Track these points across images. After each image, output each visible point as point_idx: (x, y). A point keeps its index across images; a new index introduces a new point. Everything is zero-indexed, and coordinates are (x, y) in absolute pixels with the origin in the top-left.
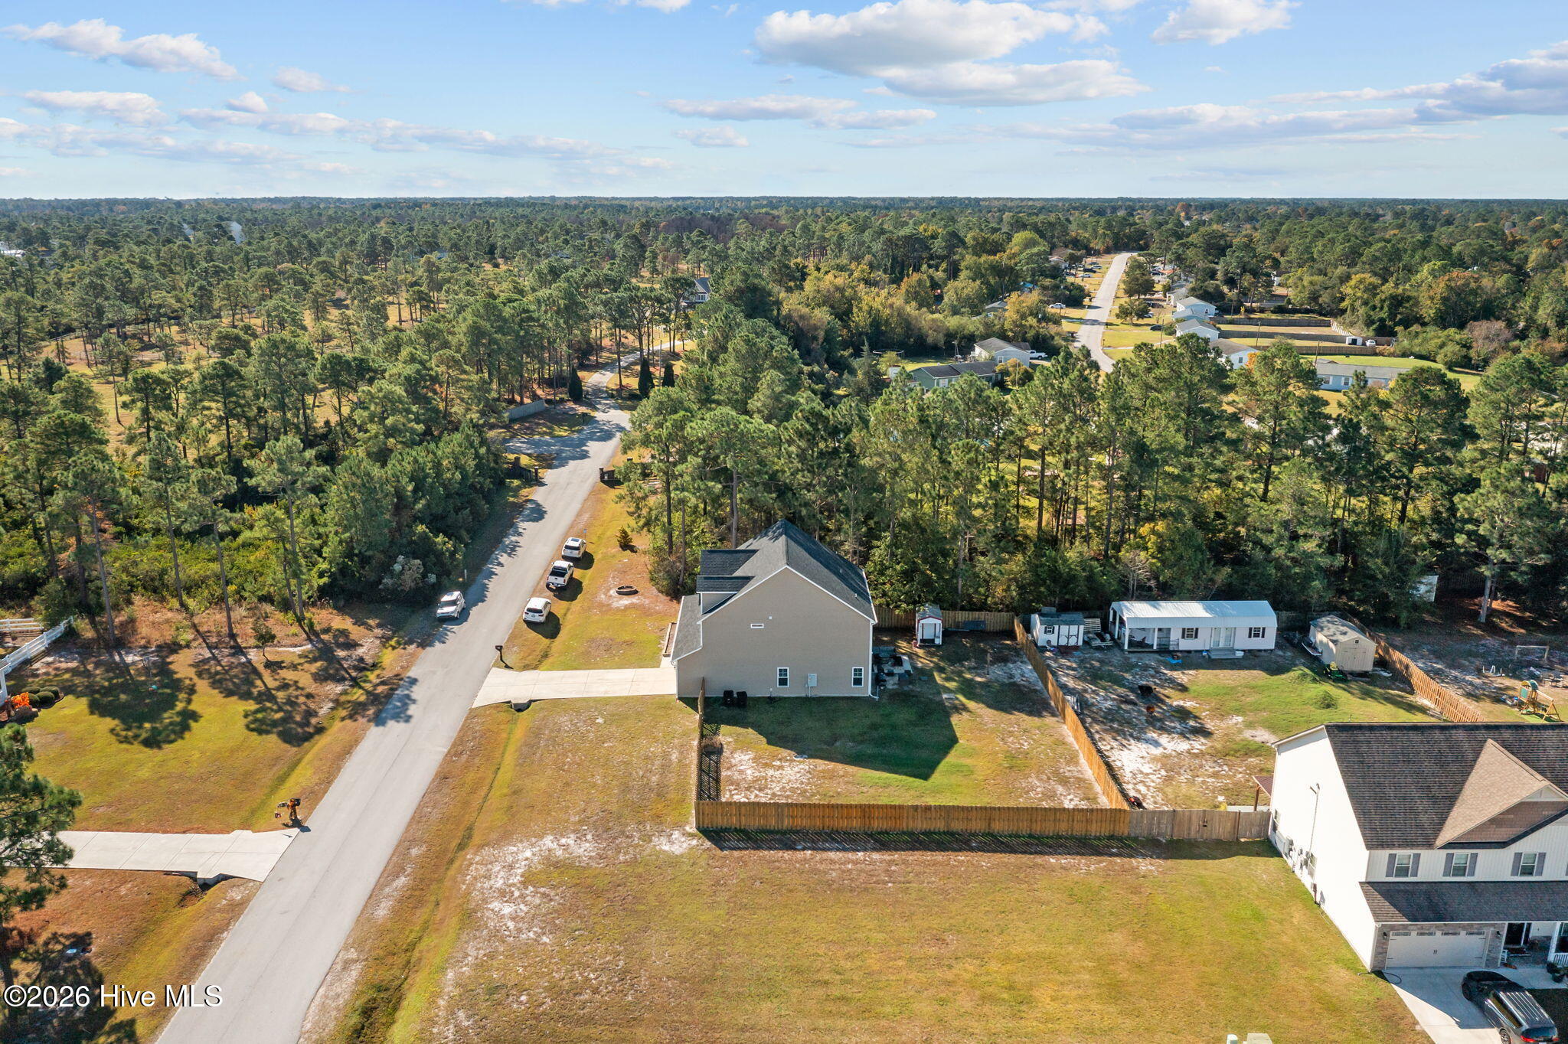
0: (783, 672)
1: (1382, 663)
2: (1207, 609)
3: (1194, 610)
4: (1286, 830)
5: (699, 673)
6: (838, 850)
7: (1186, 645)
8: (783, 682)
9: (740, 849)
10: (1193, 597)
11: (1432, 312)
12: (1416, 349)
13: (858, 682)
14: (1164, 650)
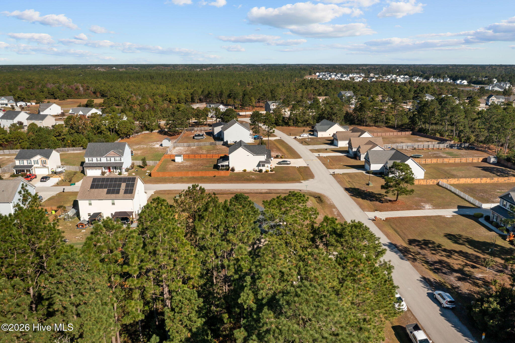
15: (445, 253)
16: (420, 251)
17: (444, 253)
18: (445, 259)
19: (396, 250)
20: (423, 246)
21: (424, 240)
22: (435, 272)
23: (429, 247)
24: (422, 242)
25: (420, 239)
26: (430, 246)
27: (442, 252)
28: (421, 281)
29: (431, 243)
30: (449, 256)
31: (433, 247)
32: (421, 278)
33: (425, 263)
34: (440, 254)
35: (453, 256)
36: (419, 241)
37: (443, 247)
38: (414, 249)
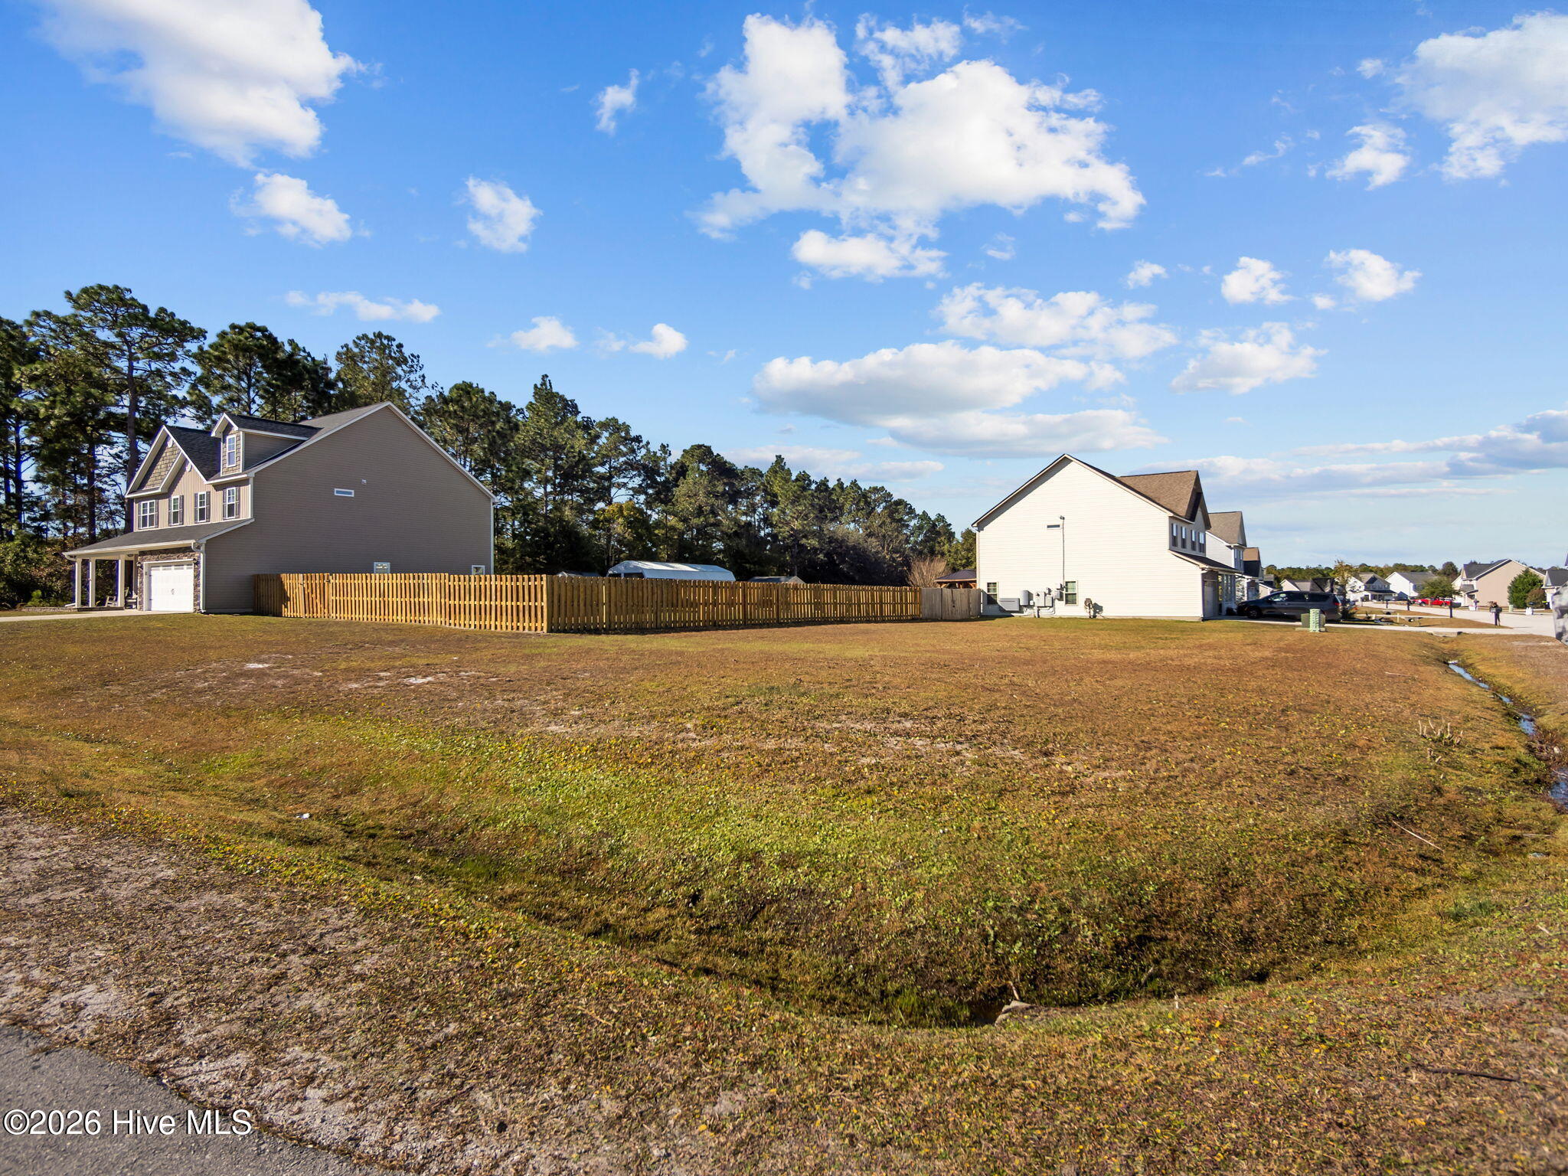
4: (1008, 590)
5: (247, 569)
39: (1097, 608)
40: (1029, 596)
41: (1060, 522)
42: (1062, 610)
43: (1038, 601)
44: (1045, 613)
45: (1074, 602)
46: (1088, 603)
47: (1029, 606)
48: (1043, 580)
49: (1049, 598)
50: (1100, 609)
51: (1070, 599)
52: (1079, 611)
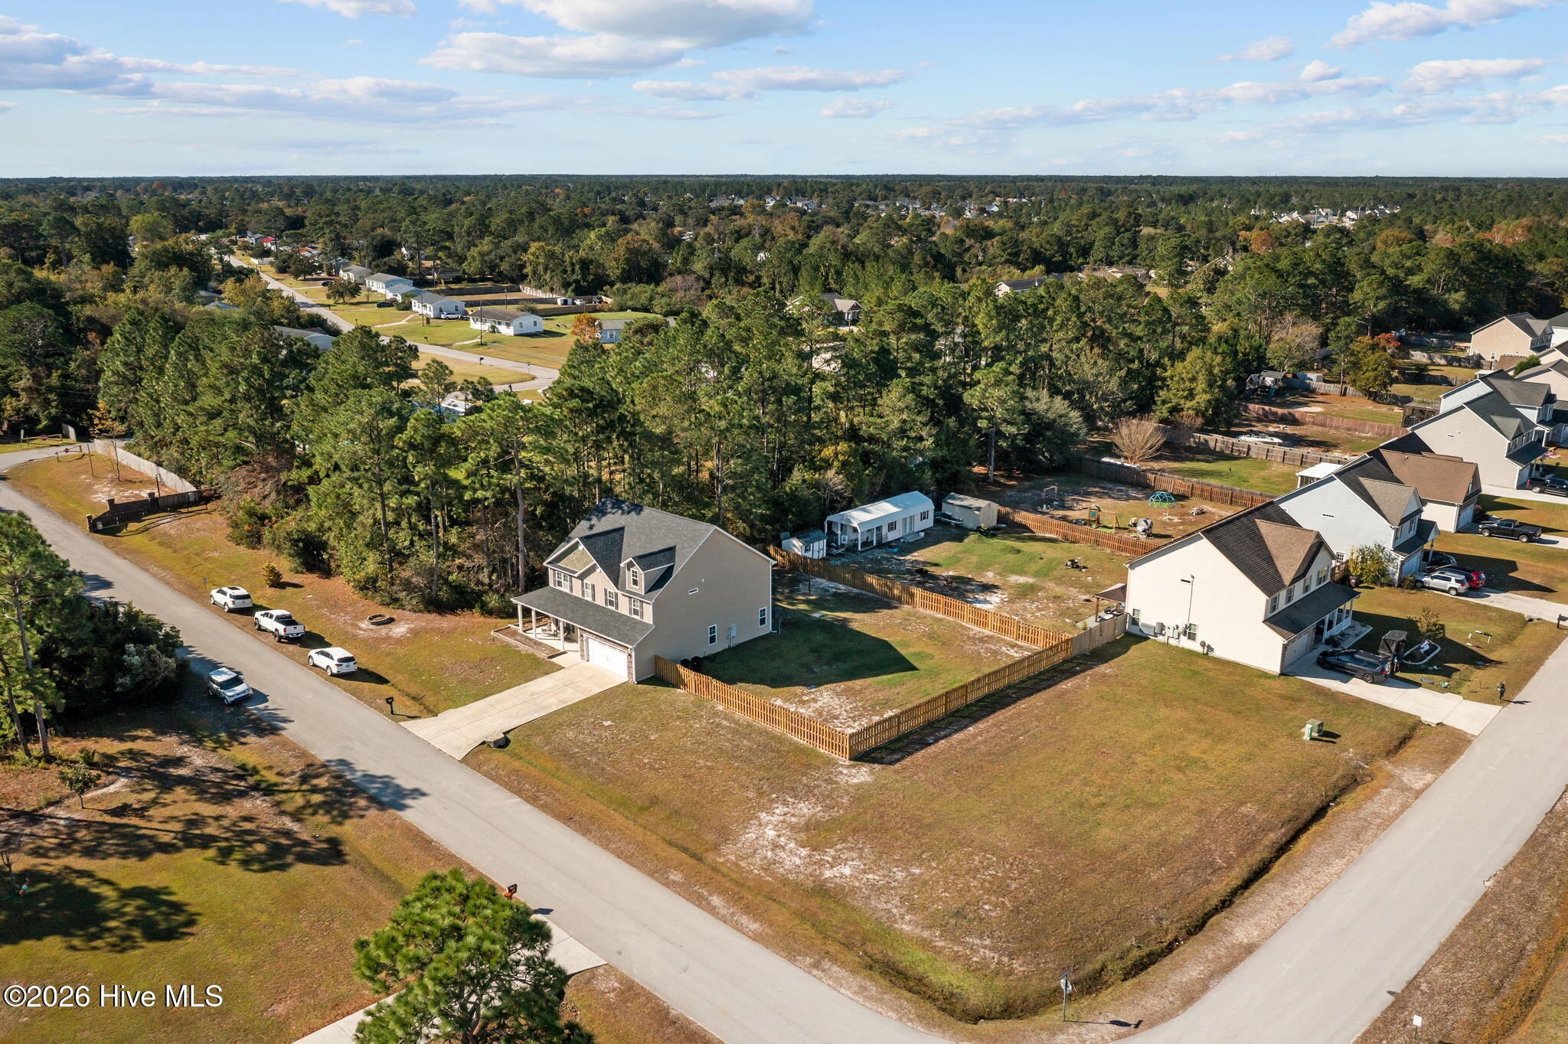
0: (713, 630)
1: (1001, 518)
2: (895, 505)
3: (883, 509)
4: (1148, 619)
5: (650, 653)
6: (956, 731)
7: (892, 536)
8: (712, 640)
9: (898, 760)
10: (875, 498)
11: (618, 272)
12: (630, 303)
13: (763, 622)
14: (881, 545)
15: (208, 831)
16: (295, 827)
17: (210, 830)
18: (207, 809)
19: (374, 788)
20: (284, 841)
21: (282, 868)
22: (243, 767)
23: (262, 841)
24: (290, 858)
25: (300, 870)
26: (260, 848)
27: (216, 833)
28: (285, 721)
29: (258, 859)
30: (194, 822)
31: (249, 844)
32: (283, 729)
33: (276, 785)
34: (225, 823)
35: (178, 827)
36: (303, 858)
37: (211, 852)
38: (314, 829)
39: (1210, 648)
40: (1162, 627)
41: (1190, 579)
42: (1185, 643)
43: (1168, 632)
44: (1172, 642)
45: (1194, 639)
46: (1203, 644)
47: (1161, 634)
48: (1175, 619)
49: (1176, 631)
50: (1212, 650)
51: (1192, 637)
52: (1195, 646)
